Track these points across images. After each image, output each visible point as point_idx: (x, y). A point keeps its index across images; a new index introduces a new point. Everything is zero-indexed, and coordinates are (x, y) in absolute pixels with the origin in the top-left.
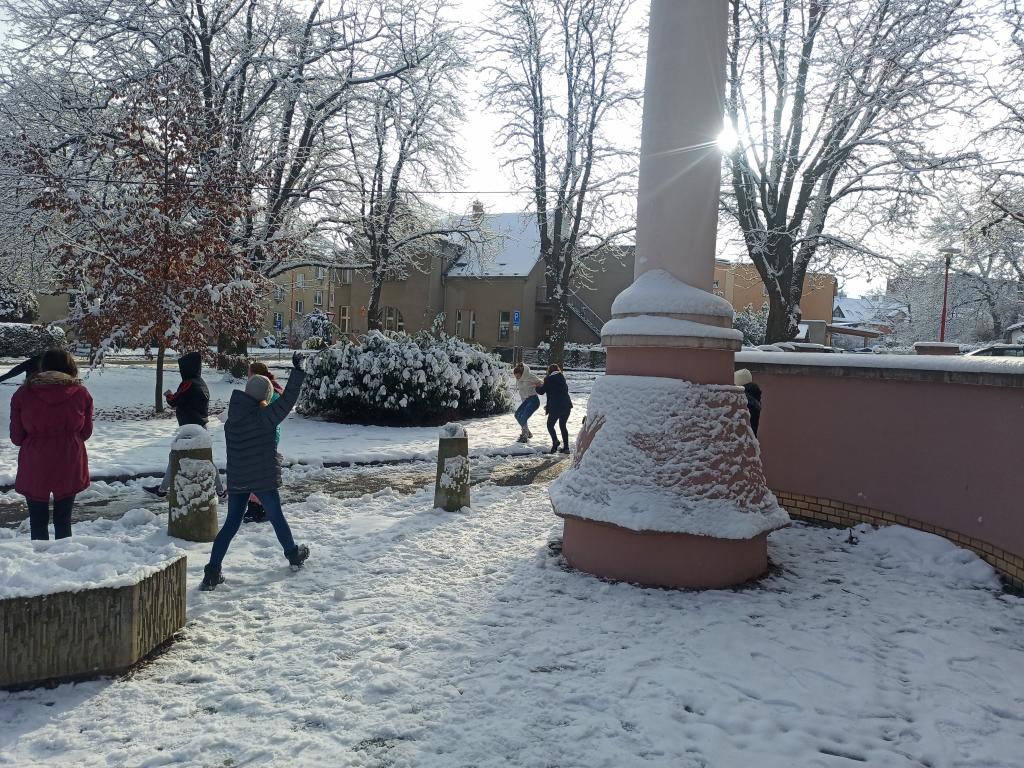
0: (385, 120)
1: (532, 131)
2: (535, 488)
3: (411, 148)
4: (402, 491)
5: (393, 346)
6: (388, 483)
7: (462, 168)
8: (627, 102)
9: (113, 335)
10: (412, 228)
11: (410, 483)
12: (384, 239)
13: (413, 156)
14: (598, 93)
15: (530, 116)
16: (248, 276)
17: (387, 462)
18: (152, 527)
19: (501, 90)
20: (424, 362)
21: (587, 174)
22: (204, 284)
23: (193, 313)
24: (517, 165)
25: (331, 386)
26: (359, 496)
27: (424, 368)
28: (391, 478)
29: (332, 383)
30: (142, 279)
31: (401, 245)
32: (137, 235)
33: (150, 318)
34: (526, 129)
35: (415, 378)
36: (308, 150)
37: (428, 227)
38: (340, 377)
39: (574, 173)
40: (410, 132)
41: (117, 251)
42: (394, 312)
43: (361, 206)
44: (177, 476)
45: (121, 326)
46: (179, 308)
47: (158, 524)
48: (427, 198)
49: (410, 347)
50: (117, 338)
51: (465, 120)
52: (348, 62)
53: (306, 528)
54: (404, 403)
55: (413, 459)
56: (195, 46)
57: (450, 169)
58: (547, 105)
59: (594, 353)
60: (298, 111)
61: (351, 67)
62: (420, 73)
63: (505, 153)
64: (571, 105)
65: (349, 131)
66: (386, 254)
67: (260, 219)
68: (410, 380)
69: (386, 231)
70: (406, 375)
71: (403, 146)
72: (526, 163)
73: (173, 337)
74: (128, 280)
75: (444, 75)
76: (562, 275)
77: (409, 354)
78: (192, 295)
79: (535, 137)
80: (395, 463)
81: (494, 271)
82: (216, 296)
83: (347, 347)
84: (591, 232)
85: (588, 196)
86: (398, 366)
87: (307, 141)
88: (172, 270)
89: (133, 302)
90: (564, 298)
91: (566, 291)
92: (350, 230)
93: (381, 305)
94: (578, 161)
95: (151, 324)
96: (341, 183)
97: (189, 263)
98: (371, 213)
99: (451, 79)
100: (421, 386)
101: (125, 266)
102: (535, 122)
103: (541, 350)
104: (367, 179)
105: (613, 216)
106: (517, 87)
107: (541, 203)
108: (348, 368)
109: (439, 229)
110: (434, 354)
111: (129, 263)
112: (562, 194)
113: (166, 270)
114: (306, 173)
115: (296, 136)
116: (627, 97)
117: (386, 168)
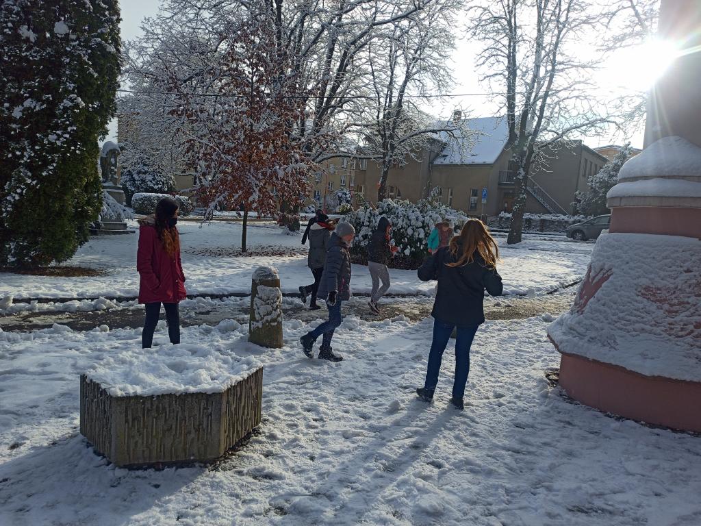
0: (396, 51)
1: (507, 52)
2: (516, 323)
3: (415, 70)
4: (412, 319)
5: (401, 210)
6: (401, 311)
7: (450, 83)
8: (585, 26)
9: (217, 200)
10: (411, 129)
11: (417, 312)
12: (391, 137)
13: (416, 76)
14: (562, 19)
15: (506, 41)
16: (302, 161)
17: (398, 295)
18: (238, 333)
19: (483, 23)
20: (423, 222)
21: (551, 82)
22: (274, 166)
23: (266, 186)
24: (492, 79)
25: (356, 238)
26: (380, 320)
27: (423, 227)
28: (401, 306)
29: (357, 236)
30: (235, 162)
31: (403, 141)
32: (233, 132)
33: (240, 188)
34: (502, 51)
35: (416, 234)
36: (343, 74)
37: (422, 128)
38: (363, 232)
39: (539, 83)
40: (414, 58)
41: (220, 144)
42: (395, 189)
43: (377, 114)
44: (256, 299)
45: (221, 193)
46: (258, 182)
47: (241, 332)
48: (424, 107)
49: (413, 211)
50: (219, 202)
51: (455, 48)
52: (374, 10)
53: (345, 343)
54: (407, 252)
55: (418, 294)
56: (272, 6)
57: (441, 84)
58: (519, 32)
59: (543, 221)
60: (336, 47)
61: (375, 13)
62: (422, 15)
63: (485, 70)
64: (539, 30)
65: (371, 61)
66: (393, 147)
67: (309, 123)
68: (413, 235)
69: (393, 131)
70: (410, 231)
71: (408, 69)
72: (501, 77)
73: (254, 201)
74: (227, 163)
75: (441, 16)
76: (524, 161)
77: (413, 216)
78: (266, 174)
79: (508, 57)
80: (403, 296)
81: (468, 160)
82: (281, 174)
83: (368, 210)
84: (549, 129)
85: (549, 100)
86: (405, 225)
87: (342, 68)
88: (254, 157)
89: (230, 178)
90: (525, 178)
91: (527, 173)
92: (368, 131)
93: (388, 183)
94: (542, 72)
95: (240, 192)
96: (363, 99)
97: (265, 152)
98: (384, 118)
99: (445, 18)
100: (420, 240)
101: (225, 154)
102: (510, 46)
103: (501, 218)
104: (381, 94)
105: (567, 116)
106: (496, 20)
107: (511, 107)
108: (368, 226)
109: (431, 128)
110: (431, 216)
111: (228, 151)
112: (528, 98)
113: (250, 157)
114: (340, 93)
115: (335, 65)
116: (584, 22)
117: (395, 86)
